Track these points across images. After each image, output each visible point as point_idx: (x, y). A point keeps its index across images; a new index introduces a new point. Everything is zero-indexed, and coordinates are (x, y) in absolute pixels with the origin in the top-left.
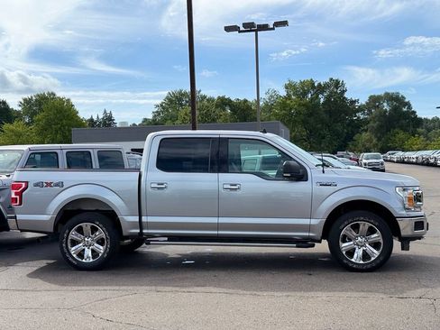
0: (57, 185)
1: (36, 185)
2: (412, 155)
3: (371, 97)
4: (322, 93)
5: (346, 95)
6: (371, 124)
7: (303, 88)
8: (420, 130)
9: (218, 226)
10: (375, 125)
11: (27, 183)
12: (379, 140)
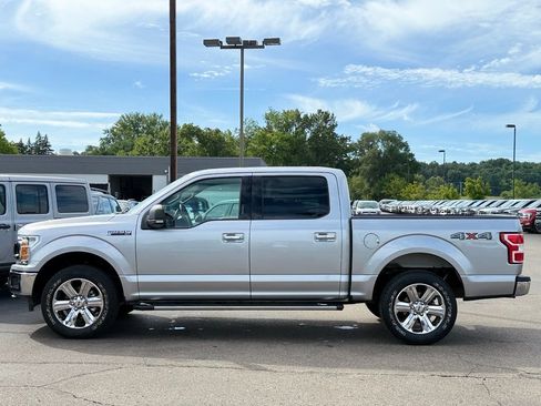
2: (409, 205)
3: (364, 135)
4: (308, 126)
5: (336, 131)
6: (364, 166)
7: (286, 120)
8: (417, 176)
10: (368, 168)
12: (372, 185)
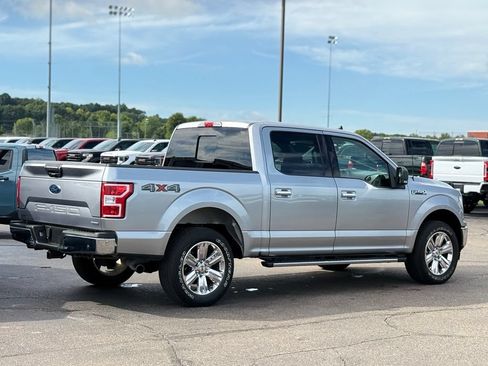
0: (172, 189)
1: (146, 188)
9: (335, 241)
11: (132, 184)
